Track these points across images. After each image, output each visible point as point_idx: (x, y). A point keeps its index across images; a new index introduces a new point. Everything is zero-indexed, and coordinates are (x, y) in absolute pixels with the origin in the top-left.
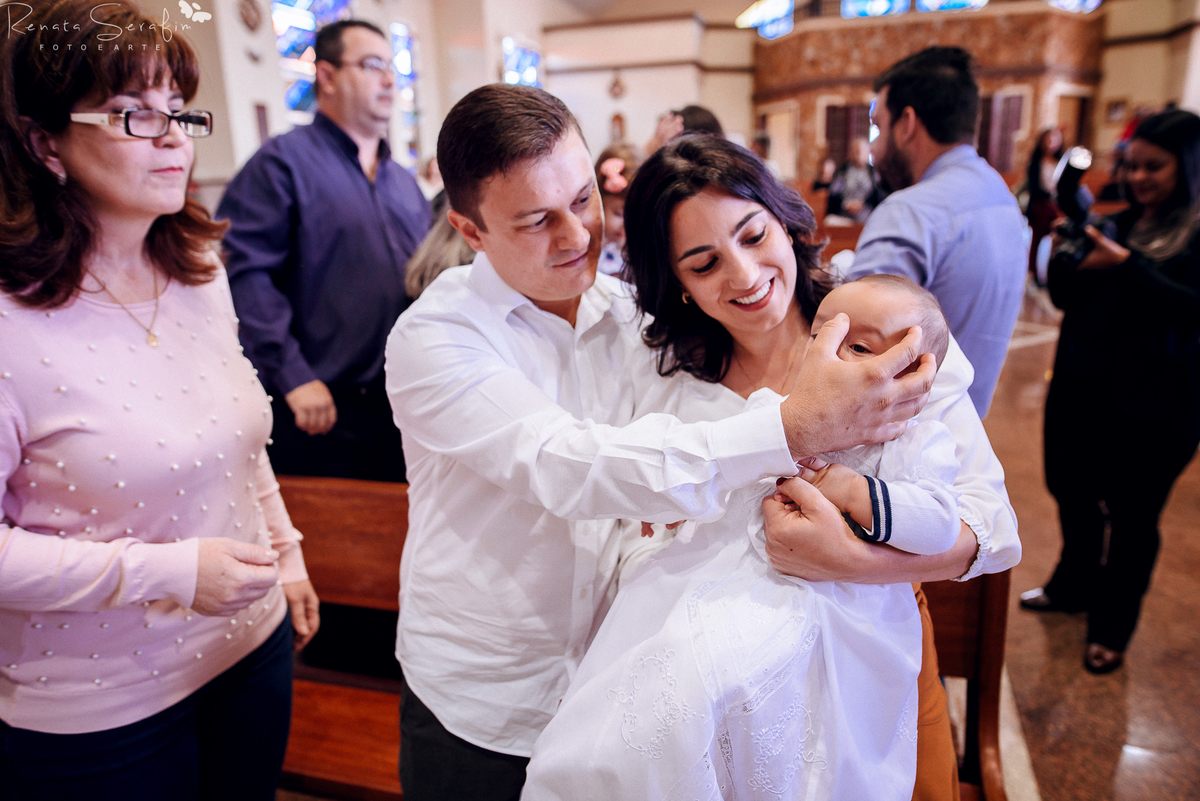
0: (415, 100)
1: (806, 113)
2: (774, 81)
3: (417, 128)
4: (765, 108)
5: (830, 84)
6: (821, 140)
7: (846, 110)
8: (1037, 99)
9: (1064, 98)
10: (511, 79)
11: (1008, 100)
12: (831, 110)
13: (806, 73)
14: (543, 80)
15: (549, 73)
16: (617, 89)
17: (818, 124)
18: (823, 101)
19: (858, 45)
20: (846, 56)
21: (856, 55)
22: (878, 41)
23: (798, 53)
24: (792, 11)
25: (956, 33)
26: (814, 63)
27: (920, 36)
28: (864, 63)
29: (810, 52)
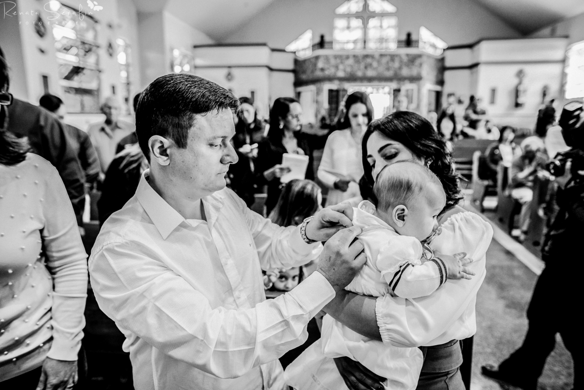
0: (128, 77)
1: (319, 92)
2: (304, 77)
3: (128, 91)
4: (300, 89)
5: (330, 79)
6: (326, 105)
7: (337, 91)
8: (419, 90)
9: (430, 91)
10: (177, 70)
11: (407, 91)
12: (331, 91)
13: (319, 74)
14: (193, 70)
15: (196, 67)
16: (229, 77)
17: (325, 98)
18: (327, 86)
19: (342, 63)
20: (337, 67)
21: (341, 67)
22: (351, 61)
23: (315, 65)
24: (312, 45)
25: (385, 60)
26: (322, 70)
27: (369, 60)
28: (345, 71)
29: (320, 64)
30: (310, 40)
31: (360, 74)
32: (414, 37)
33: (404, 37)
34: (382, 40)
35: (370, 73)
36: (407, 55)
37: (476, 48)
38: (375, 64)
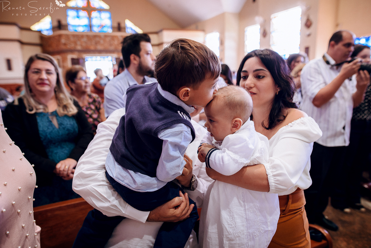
1: (64, 60)
2: (50, 49)
5: (72, 51)
7: (78, 60)
12: (73, 60)
13: (63, 47)
17: (69, 64)
18: (70, 57)
19: (79, 40)
20: (75, 43)
21: (79, 43)
22: (85, 39)
23: (59, 41)
24: (52, 28)
25: (108, 39)
26: (65, 44)
27: (97, 39)
28: (81, 45)
29: (63, 41)
30: (51, 23)
31: (92, 48)
32: (122, 25)
33: (116, 25)
34: (102, 26)
35: (99, 47)
36: (122, 36)
37: (160, 34)
38: (102, 42)
